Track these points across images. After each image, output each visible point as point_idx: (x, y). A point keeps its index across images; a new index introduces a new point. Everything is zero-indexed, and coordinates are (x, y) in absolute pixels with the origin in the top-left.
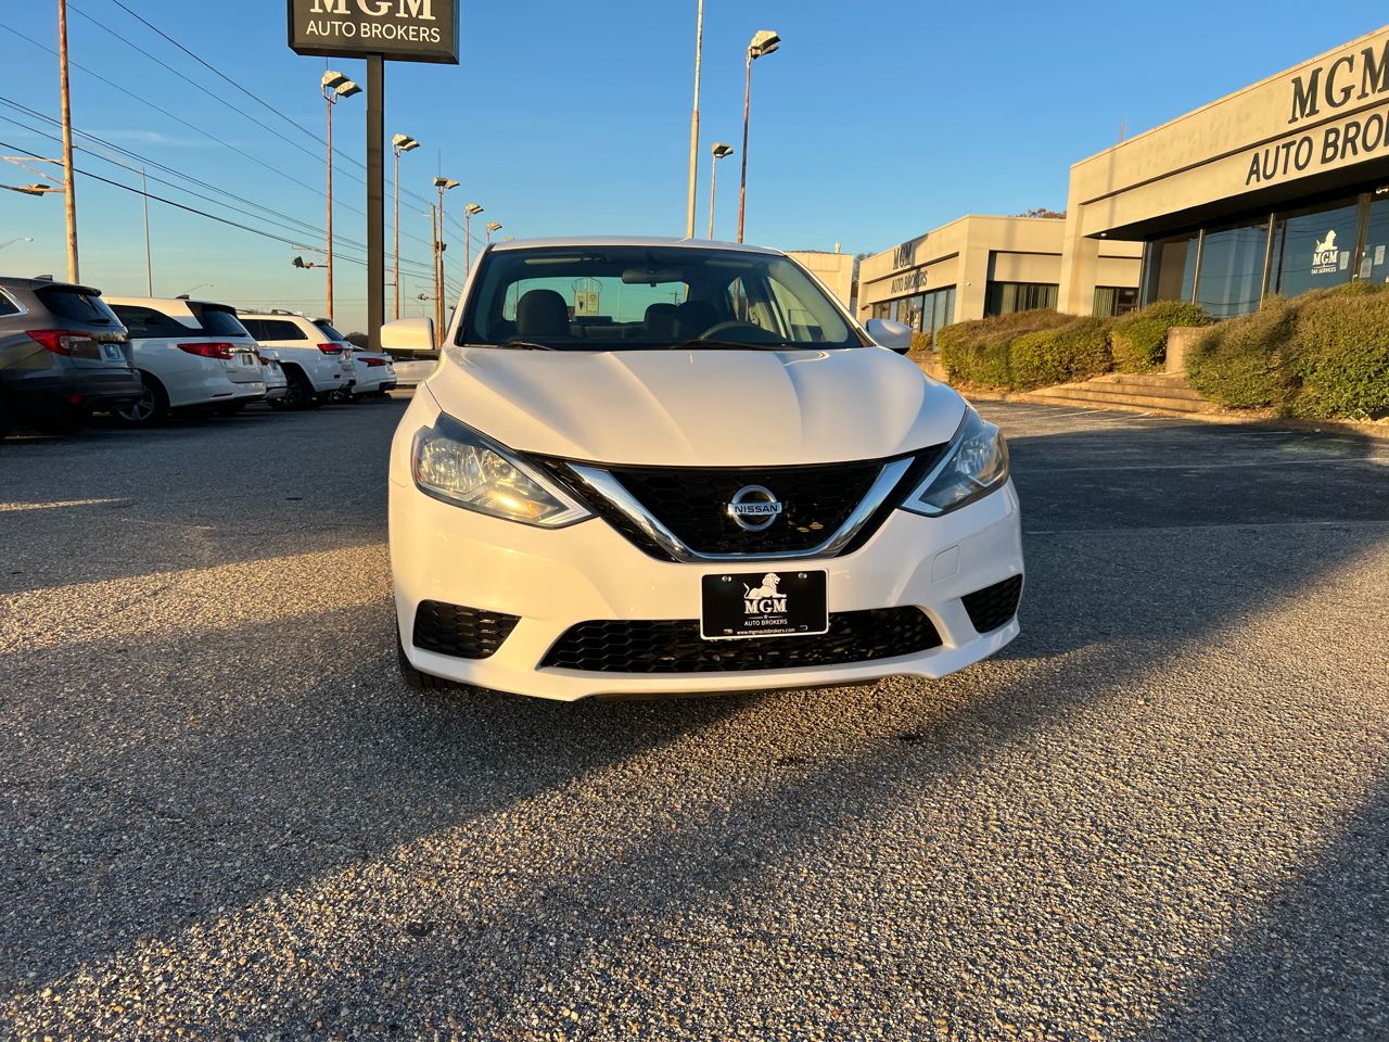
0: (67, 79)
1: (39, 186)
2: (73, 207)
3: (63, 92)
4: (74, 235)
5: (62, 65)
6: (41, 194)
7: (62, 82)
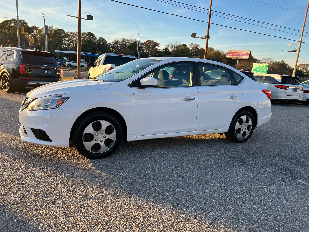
0: (304, 25)
1: (294, 50)
2: (298, 54)
3: (303, 28)
4: (297, 61)
5: (304, 22)
6: (295, 52)
7: (303, 26)
